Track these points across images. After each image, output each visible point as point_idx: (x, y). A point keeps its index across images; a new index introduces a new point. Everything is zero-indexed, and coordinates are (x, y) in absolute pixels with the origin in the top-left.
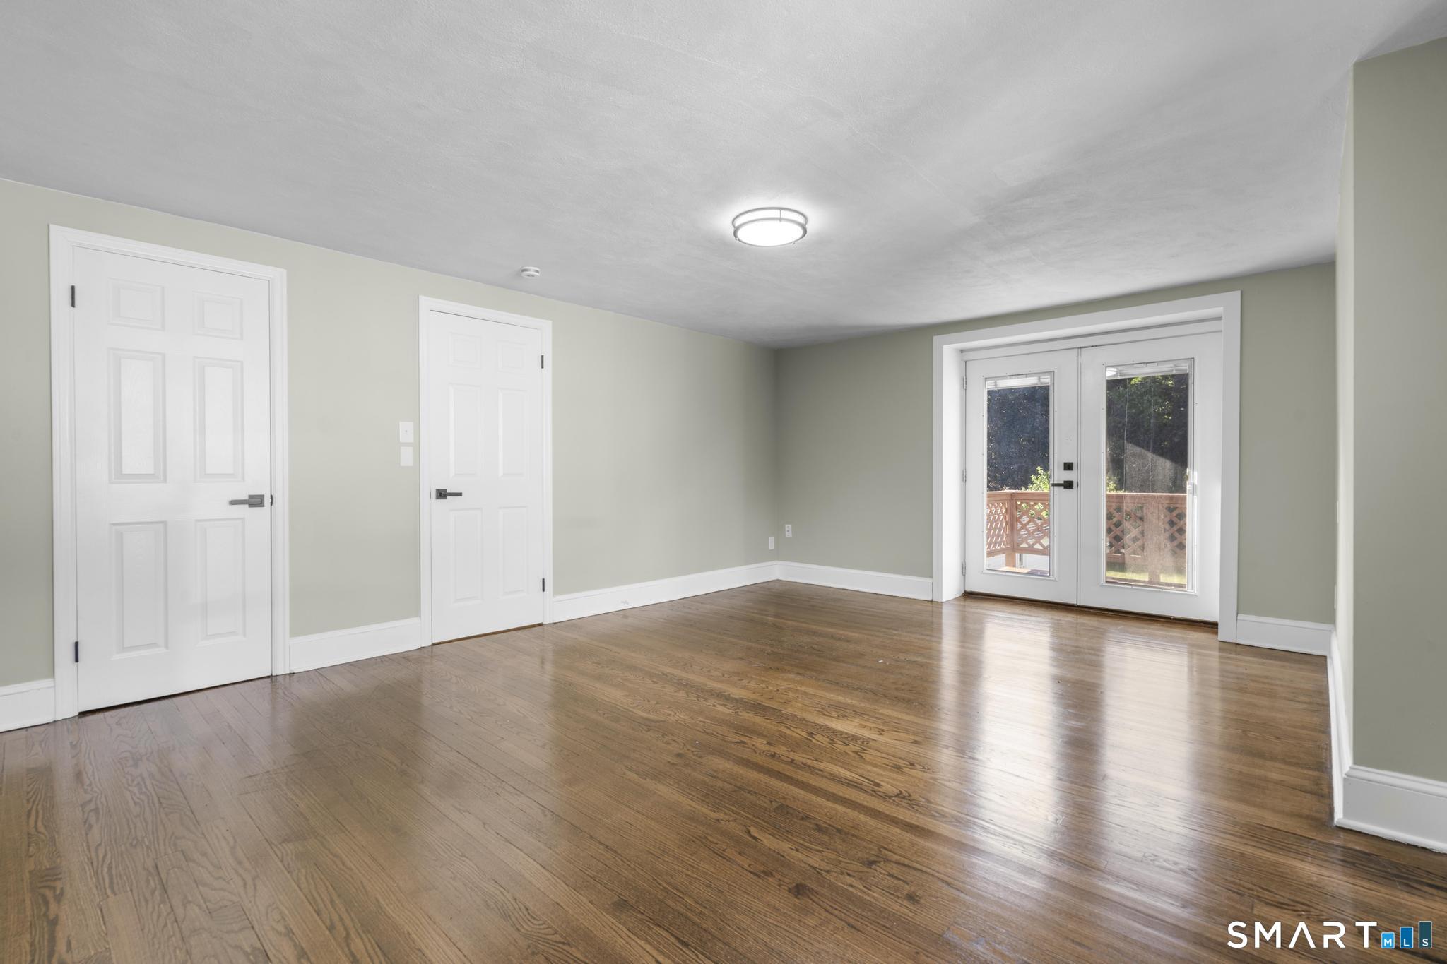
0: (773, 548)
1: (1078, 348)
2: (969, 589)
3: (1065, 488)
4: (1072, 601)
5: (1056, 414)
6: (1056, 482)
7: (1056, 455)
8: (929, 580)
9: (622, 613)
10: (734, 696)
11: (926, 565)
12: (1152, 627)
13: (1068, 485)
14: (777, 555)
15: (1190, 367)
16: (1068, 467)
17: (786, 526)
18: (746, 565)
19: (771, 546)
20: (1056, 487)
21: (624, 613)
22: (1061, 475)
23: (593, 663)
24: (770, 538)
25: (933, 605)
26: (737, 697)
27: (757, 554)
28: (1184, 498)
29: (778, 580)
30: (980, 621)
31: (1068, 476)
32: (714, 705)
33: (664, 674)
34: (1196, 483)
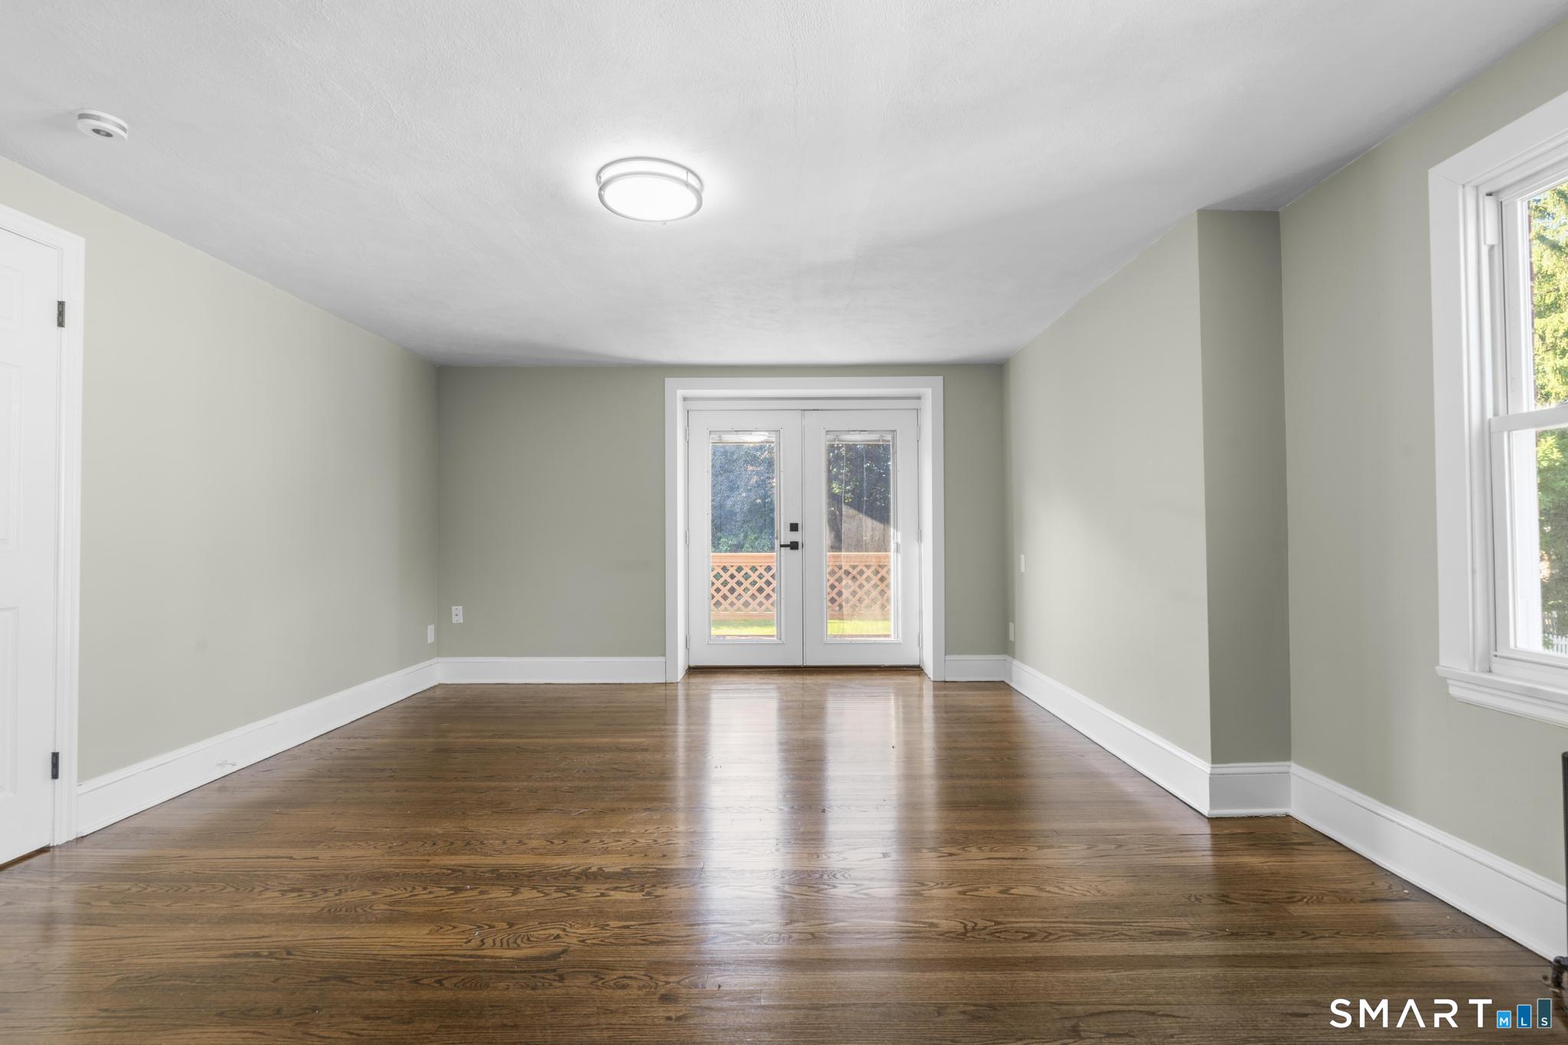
0: (433, 640)
1: (802, 410)
2: (693, 664)
3: (792, 549)
4: (799, 663)
5: (782, 474)
6: (782, 543)
7: (782, 516)
8: (662, 659)
9: (217, 785)
10: (611, 870)
11: (657, 644)
12: (873, 677)
13: (794, 546)
14: (441, 649)
15: (893, 438)
16: (794, 527)
17: (454, 608)
18: (401, 669)
19: (431, 638)
20: (782, 548)
21: (221, 785)
22: (788, 537)
23: (284, 892)
24: (429, 627)
25: (667, 688)
26: (617, 869)
27: (413, 654)
28: (888, 557)
29: (440, 685)
30: (706, 698)
31: (794, 537)
32: (602, 895)
33: (454, 871)
34: (899, 542)
